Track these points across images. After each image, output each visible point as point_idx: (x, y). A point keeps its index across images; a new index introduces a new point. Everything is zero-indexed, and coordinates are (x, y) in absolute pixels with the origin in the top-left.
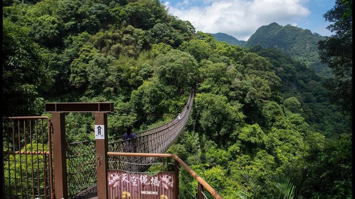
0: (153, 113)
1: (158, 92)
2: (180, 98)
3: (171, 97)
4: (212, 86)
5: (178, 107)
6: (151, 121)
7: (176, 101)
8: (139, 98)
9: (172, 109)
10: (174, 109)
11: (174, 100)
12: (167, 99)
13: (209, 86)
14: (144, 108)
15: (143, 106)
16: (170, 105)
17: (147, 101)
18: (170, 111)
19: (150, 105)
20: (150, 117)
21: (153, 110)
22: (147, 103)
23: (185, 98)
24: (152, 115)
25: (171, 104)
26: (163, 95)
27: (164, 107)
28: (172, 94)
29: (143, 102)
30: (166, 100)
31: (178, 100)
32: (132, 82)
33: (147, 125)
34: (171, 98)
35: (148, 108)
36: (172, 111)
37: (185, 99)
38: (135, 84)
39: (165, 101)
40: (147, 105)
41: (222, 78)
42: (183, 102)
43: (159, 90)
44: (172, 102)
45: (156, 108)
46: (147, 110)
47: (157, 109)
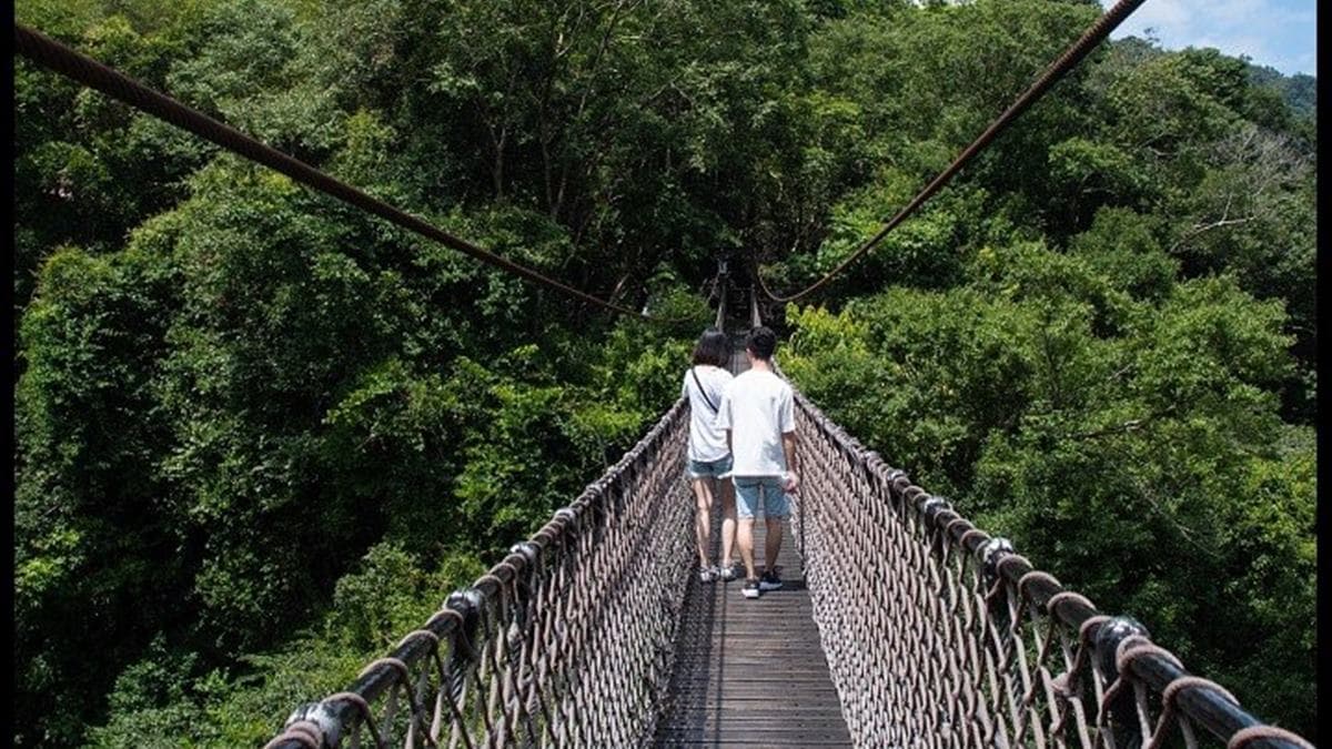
0: (266, 521)
1: (318, 269)
2: (602, 360)
3: (491, 340)
4: (961, 233)
5: (575, 463)
6: (250, 620)
7: (546, 384)
8: (105, 340)
9: (490, 486)
10: (517, 478)
11: (523, 375)
12: (437, 360)
13: (931, 228)
14: (173, 466)
15: (165, 440)
16: (473, 434)
17: (204, 385)
18: (469, 509)
19: (234, 422)
20: (236, 576)
21: (278, 487)
22: (214, 399)
23: (659, 351)
24: (262, 553)
25: (482, 423)
26: (394, 307)
27: (390, 449)
28: (501, 305)
29: (166, 391)
30: (418, 372)
31: (573, 374)
32: (80, 174)
33: (200, 671)
34: (494, 349)
35: (211, 459)
36: (489, 506)
37: (662, 362)
38: (106, 198)
39: (410, 384)
40: (200, 432)
41: (1072, 144)
42: (629, 406)
43: (342, 245)
44: (494, 402)
45: (308, 465)
46: (203, 491)
47: (315, 483)
